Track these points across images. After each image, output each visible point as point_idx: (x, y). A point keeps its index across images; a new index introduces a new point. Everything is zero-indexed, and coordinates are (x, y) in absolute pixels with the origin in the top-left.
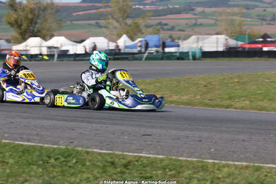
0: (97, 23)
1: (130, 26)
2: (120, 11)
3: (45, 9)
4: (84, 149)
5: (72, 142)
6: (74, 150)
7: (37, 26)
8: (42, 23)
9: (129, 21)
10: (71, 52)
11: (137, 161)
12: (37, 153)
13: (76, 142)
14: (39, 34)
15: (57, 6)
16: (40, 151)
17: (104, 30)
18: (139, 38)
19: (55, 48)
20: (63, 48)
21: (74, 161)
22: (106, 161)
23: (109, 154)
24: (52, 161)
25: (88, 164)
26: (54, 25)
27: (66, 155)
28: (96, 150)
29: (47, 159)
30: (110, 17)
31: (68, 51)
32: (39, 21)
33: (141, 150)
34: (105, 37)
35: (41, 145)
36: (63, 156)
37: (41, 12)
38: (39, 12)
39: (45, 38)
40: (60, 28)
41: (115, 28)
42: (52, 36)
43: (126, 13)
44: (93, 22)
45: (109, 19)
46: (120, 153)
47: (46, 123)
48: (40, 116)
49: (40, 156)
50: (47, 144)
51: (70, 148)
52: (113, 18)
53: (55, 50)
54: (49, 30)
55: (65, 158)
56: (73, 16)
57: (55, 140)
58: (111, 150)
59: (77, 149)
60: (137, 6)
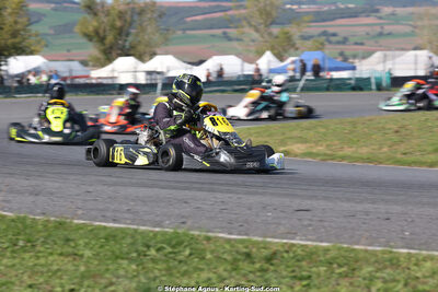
0: (225, 33)
1: (277, 37)
2: (261, 14)
3: (142, 12)
4: (204, 233)
5: (183, 223)
6: (187, 235)
7: (130, 39)
8: (137, 35)
9: (276, 30)
11: (287, 252)
12: (129, 240)
13: (189, 223)
14: (132, 52)
15: (161, 7)
16: (133, 237)
17: (235, 44)
18: (290, 56)
19: (159, 73)
20: (171, 74)
21: (187, 252)
22: (237, 252)
23: (242, 241)
24: (153, 252)
25: (209, 256)
26: (157, 38)
27: (174, 242)
28: (221, 235)
29: (145, 249)
30: (244, 23)
32: (132, 31)
33: (293, 235)
34: (238, 55)
35: (135, 227)
36: (169, 244)
37: (136, 18)
38: (132, 16)
39: (141, 58)
40: (166, 41)
41: (253, 41)
42: (153, 54)
43: (270, 18)
44: (218, 32)
45: (243, 27)
46: (260, 239)
47: (142, 192)
48: (134, 181)
49: (132, 244)
50: (144, 225)
51: (179, 231)
52: (251, 26)
53: (158, 76)
54: (148, 45)
55: (173, 247)
56: (185, 23)
57: (158, 219)
58: (246, 234)
59: (192, 232)
60: (288, 6)
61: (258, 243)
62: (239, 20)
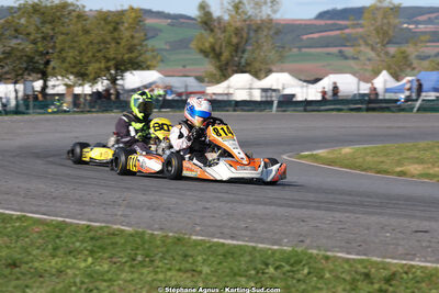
0: (340, 52)
1: (393, 57)
2: (378, 32)
3: (258, 29)
4: (322, 253)
5: (302, 241)
6: (306, 254)
7: (246, 55)
8: (253, 52)
9: (392, 50)
10: (299, 98)
11: (406, 273)
12: (248, 258)
13: (308, 241)
14: (248, 69)
15: (277, 24)
16: (251, 254)
17: (352, 63)
18: (407, 75)
19: (274, 90)
20: (287, 92)
21: (306, 271)
22: (356, 272)
23: (361, 261)
24: (271, 270)
25: (327, 275)
26: (272, 55)
27: (292, 261)
28: (340, 255)
29: (263, 267)
30: (361, 42)
31: (294, 96)
32: (249, 48)
34: (354, 74)
35: (254, 244)
36: (287, 263)
37: (252, 34)
38: (248, 33)
39: (257, 75)
40: (282, 59)
41: (369, 60)
42: (269, 72)
43: (387, 37)
44: (335, 50)
45: (359, 45)
46: (379, 260)
47: (260, 210)
48: (251, 198)
49: (251, 261)
50: (262, 243)
51: (298, 249)
52: (367, 44)
53: (274, 94)
54: (264, 62)
55: (292, 265)
56: (302, 40)
57: (276, 237)
58: (365, 255)
59: (310, 251)
60: (405, 26)
61: (377, 263)
62: (356, 39)
